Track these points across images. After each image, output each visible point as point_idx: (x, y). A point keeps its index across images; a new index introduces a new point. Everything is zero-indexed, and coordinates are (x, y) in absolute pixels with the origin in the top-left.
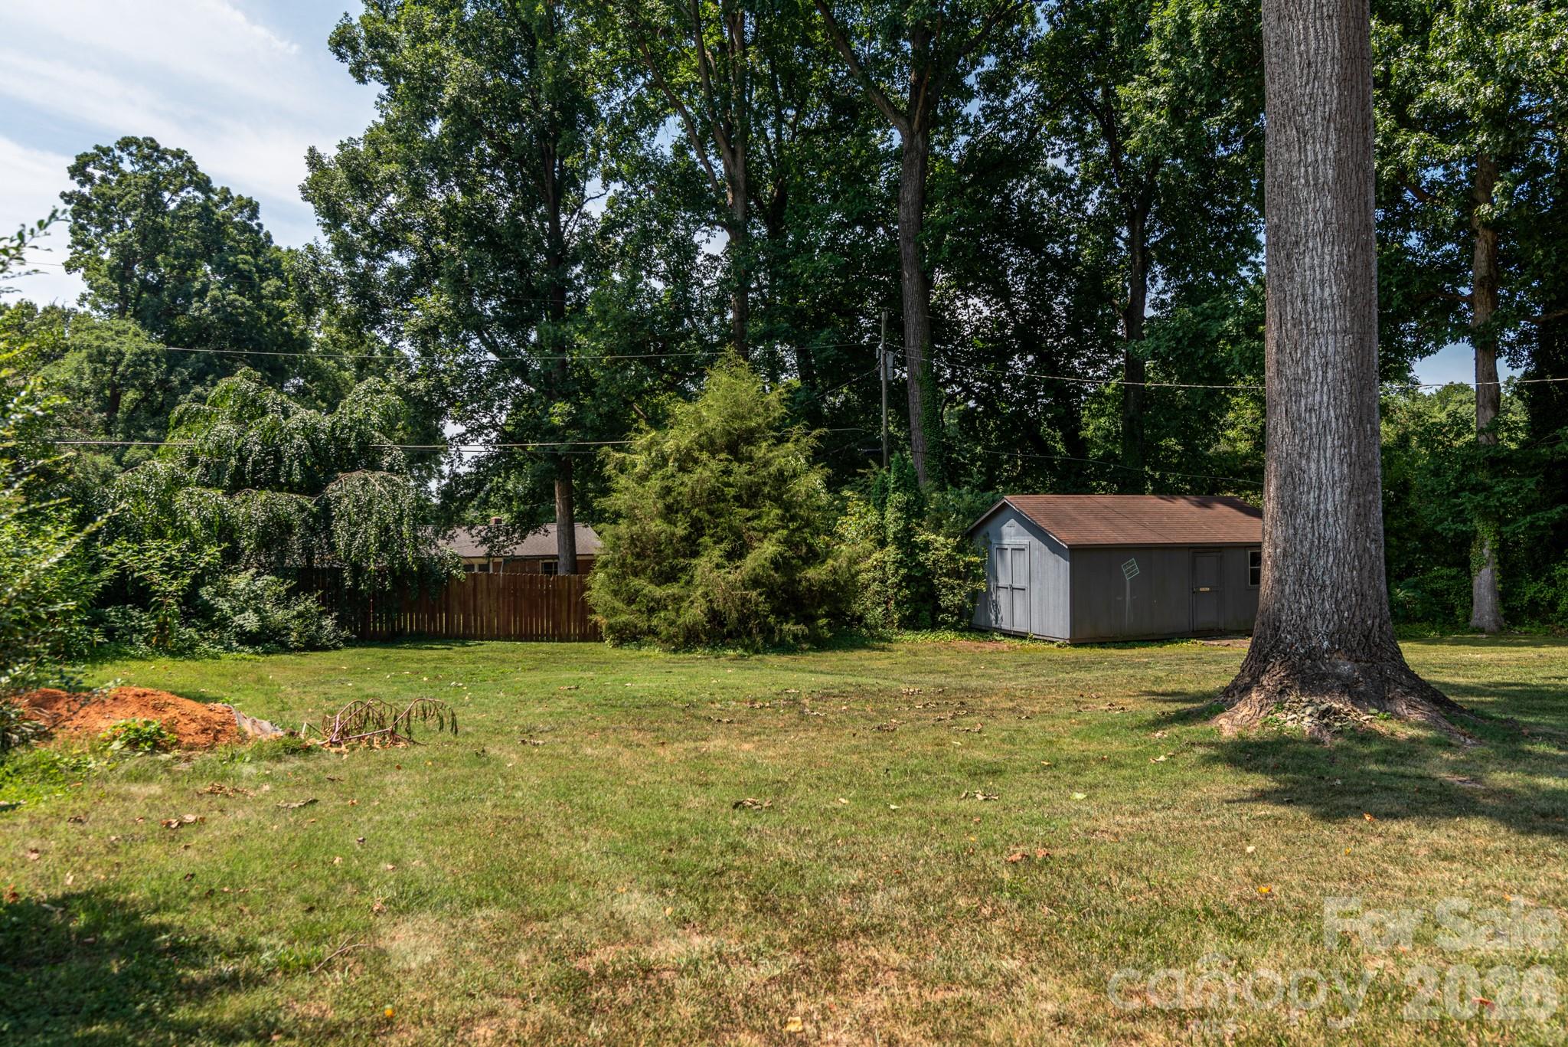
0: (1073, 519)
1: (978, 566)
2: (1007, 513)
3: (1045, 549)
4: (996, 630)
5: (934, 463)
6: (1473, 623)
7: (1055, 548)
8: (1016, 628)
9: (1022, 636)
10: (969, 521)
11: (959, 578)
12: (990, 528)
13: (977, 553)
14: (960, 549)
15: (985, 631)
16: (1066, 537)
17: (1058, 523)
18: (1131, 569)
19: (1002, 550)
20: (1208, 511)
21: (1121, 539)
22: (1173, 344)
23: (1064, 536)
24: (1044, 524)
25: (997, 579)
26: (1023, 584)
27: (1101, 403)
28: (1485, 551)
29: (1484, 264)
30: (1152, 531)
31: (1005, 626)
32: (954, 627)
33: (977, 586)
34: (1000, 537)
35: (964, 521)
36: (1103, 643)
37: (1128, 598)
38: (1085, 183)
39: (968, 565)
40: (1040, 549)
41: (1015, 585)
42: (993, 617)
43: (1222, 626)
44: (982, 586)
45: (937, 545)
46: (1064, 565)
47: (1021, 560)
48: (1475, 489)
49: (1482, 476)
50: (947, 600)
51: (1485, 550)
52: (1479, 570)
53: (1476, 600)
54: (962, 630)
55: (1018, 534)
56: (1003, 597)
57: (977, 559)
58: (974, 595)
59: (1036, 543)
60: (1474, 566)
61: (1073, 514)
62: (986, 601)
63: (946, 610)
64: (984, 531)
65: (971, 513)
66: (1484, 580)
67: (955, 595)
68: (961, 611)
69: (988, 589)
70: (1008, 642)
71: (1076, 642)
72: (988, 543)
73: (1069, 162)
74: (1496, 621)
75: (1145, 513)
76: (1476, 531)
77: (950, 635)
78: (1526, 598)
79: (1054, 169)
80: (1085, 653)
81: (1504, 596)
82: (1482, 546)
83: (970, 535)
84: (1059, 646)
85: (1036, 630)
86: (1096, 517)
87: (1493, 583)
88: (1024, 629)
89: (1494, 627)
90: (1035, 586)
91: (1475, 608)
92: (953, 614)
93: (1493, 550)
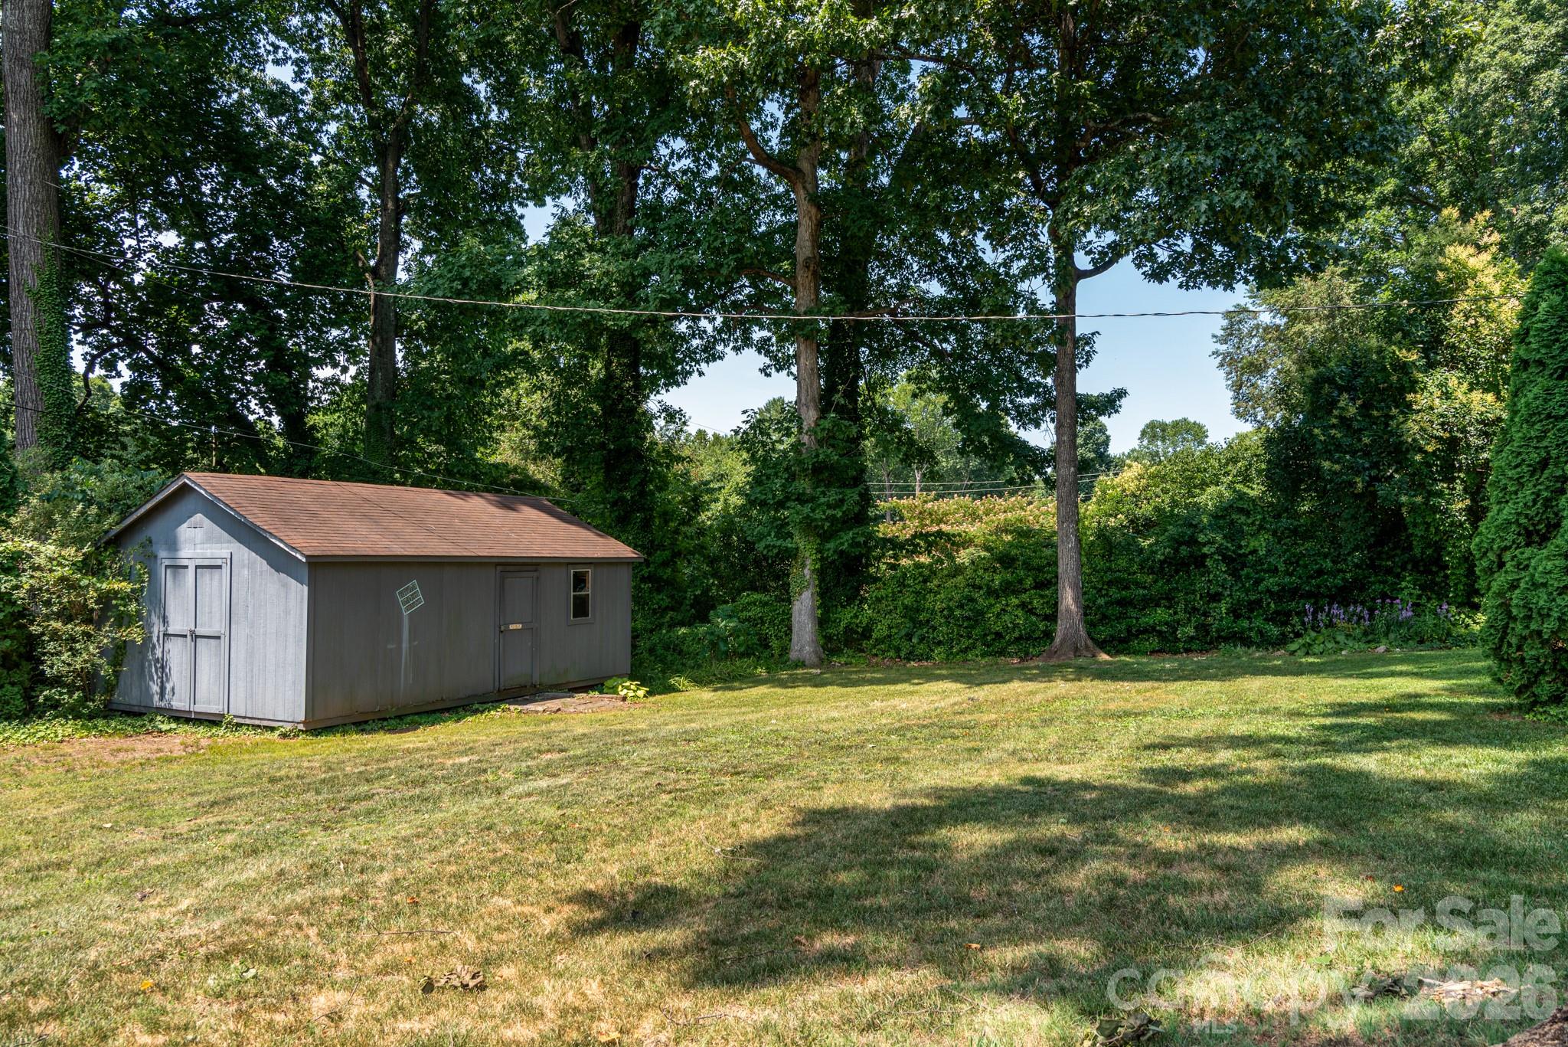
0: (314, 515)
1: (127, 598)
2: (188, 503)
3: (262, 564)
4: (160, 711)
5: (57, 431)
6: (793, 655)
7: (280, 561)
8: (199, 708)
9: (212, 721)
10: (112, 518)
11: (88, 621)
12: (155, 530)
13: (127, 577)
14: (91, 566)
15: (140, 715)
16: (303, 543)
17: (286, 520)
18: (411, 598)
19: (177, 568)
20: (512, 515)
21: (397, 549)
22: (457, 285)
23: (298, 540)
24: (260, 519)
25: (165, 620)
26: (217, 627)
27: (333, 393)
28: (806, 571)
29: (808, 244)
30: (441, 538)
31: (179, 703)
32: (74, 713)
33: (123, 634)
34: (173, 545)
35: (99, 519)
36: (362, 723)
37: (405, 645)
38: (320, 104)
39: (105, 598)
40: (251, 566)
41: (200, 631)
42: (155, 688)
43: (536, 680)
44: (135, 635)
45: (39, 560)
46: (298, 593)
47: (214, 586)
48: (801, 499)
49: (804, 485)
50: (57, 663)
51: (805, 573)
52: (800, 594)
53: (795, 629)
54: (91, 717)
55: (209, 539)
56: (176, 654)
57: (126, 587)
58: (119, 653)
59: (244, 554)
60: (794, 588)
61: (313, 508)
62: (144, 658)
63: (56, 681)
64: (141, 538)
65: (116, 502)
66: (804, 607)
67: (75, 653)
68: (89, 681)
69: (147, 639)
70: (185, 734)
71: (318, 726)
72: (150, 559)
73: (298, 76)
74: (816, 652)
75: (427, 512)
76: (797, 549)
77: (62, 729)
78: (843, 624)
79: (275, 82)
80: (332, 746)
81: (822, 623)
82: (803, 566)
83: (116, 542)
84: (284, 736)
85: (239, 707)
86: (352, 514)
87: (813, 609)
88: (214, 708)
89: (815, 659)
90: (240, 632)
91: (794, 637)
92: (72, 689)
93: (813, 571)
